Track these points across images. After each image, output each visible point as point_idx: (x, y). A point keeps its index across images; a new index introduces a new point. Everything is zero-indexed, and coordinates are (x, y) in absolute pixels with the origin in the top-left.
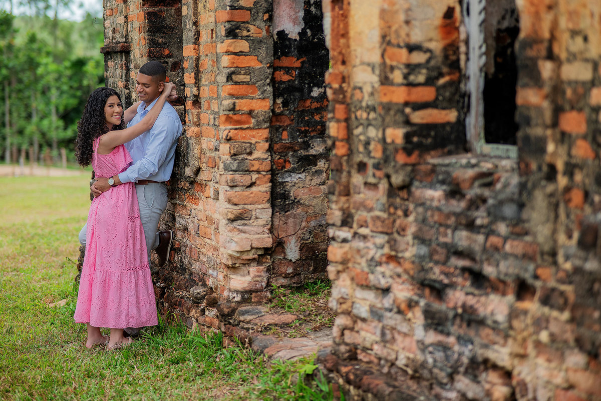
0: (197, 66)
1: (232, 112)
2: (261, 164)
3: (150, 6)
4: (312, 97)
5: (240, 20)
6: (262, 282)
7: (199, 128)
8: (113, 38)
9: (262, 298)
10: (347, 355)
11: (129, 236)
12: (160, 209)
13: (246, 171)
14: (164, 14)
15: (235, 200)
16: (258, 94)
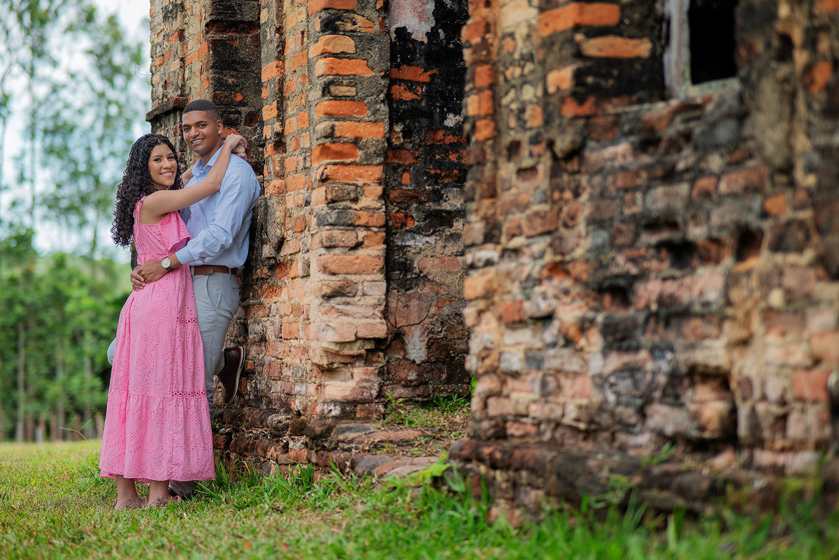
0: (281, 90)
1: (329, 139)
2: (372, 216)
3: (217, 32)
4: (446, 128)
5: (342, 8)
6: (371, 388)
7: (283, 181)
8: (164, 96)
9: (371, 412)
10: (492, 431)
11: (177, 345)
12: (229, 311)
13: (350, 225)
14: (237, 44)
15: (333, 267)
16: (367, 115)
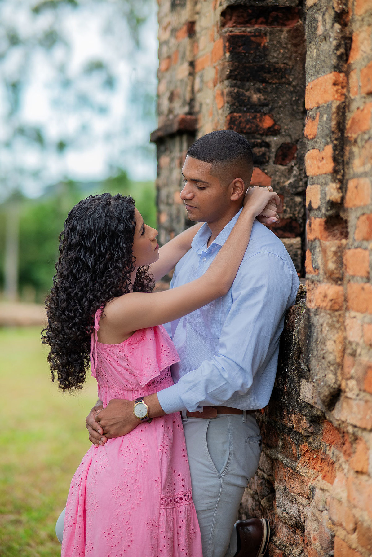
0: (341, 127)
3: (237, 23)
7: (340, 288)
8: (170, 111)
11: (162, 545)
12: (243, 477)
14: (266, 41)
